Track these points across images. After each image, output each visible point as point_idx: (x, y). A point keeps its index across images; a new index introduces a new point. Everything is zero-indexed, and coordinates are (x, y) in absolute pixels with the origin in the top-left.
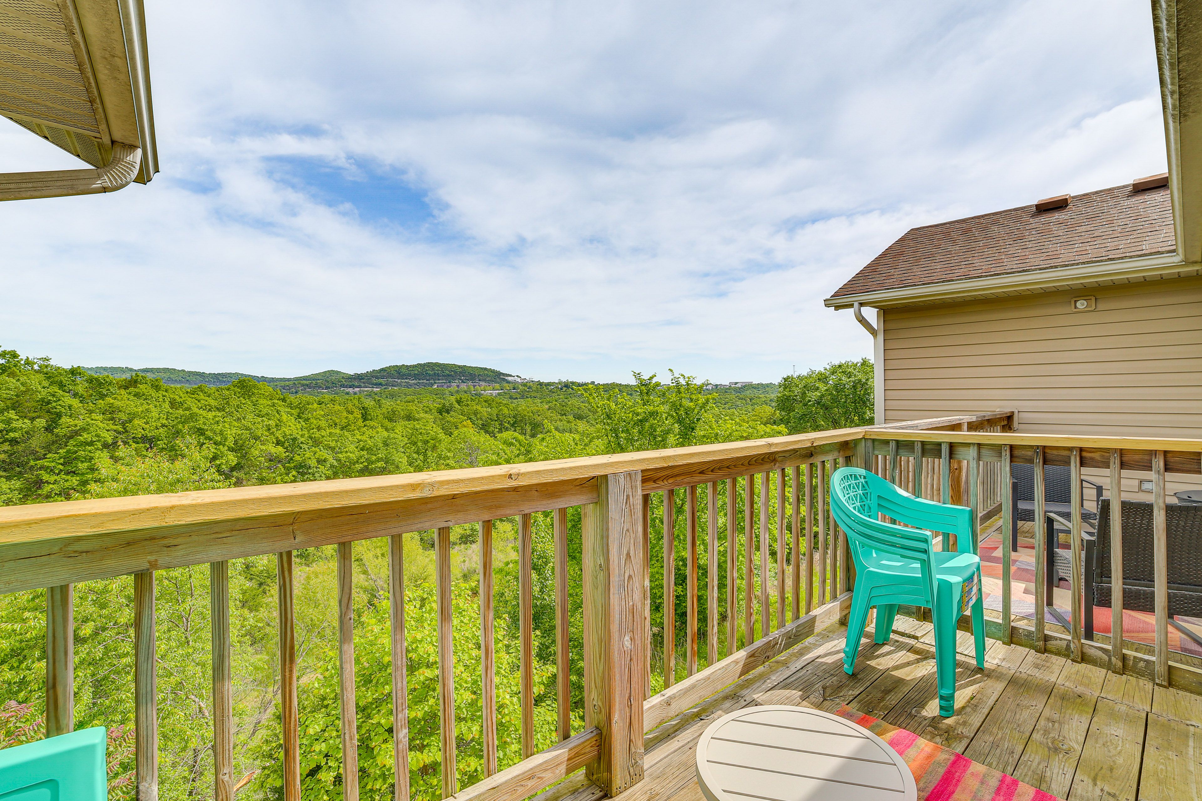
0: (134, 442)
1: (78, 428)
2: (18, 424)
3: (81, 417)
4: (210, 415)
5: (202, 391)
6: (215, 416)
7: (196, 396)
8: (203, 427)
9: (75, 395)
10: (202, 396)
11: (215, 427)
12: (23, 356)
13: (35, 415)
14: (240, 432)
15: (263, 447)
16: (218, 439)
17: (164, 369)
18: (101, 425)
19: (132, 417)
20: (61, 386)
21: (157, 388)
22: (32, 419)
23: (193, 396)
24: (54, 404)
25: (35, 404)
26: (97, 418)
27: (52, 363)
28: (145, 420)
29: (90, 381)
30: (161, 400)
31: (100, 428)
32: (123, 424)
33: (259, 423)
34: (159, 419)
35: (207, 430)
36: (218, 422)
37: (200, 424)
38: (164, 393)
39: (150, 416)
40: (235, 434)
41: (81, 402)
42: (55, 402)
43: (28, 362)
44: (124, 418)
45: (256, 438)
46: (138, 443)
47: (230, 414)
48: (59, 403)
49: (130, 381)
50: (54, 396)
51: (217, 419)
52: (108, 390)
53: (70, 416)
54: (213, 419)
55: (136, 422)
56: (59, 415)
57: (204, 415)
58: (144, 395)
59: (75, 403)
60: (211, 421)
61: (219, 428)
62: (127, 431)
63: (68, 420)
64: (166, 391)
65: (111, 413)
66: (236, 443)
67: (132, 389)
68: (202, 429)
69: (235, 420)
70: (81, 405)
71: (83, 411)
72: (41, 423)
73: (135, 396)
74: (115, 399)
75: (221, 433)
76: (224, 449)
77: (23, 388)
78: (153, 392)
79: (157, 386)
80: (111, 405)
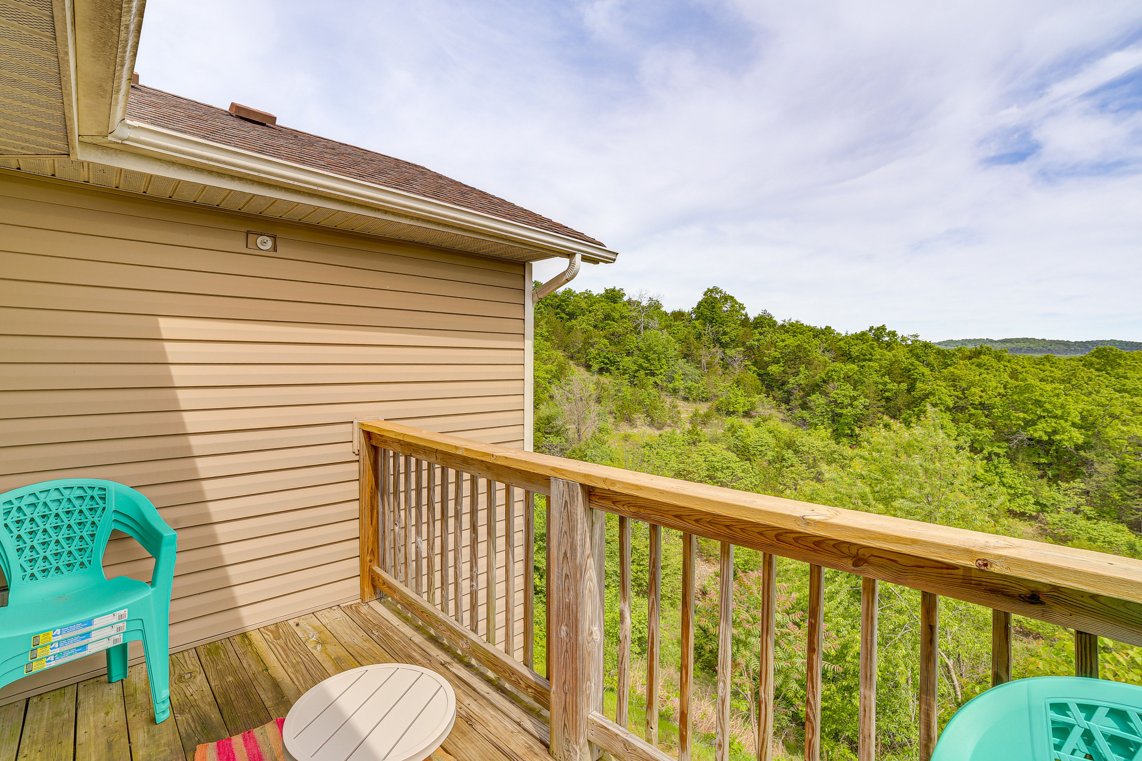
0: (973, 408)
1: (927, 392)
2: (889, 386)
3: (930, 383)
4: (1049, 387)
5: (1049, 362)
6: (1055, 388)
7: (1041, 366)
8: (1040, 398)
9: (928, 365)
10: (1048, 366)
11: (1054, 399)
12: (900, 334)
13: (900, 380)
14: (1090, 408)
15: (1125, 428)
16: (1059, 412)
17: (1023, 339)
18: (944, 390)
19: (972, 384)
20: (918, 357)
21: (999, 358)
22: (899, 383)
23: (1037, 366)
24: (912, 372)
25: (900, 371)
26: (941, 384)
27: (920, 338)
28: (981, 389)
29: (939, 352)
30: (1002, 370)
31: (942, 393)
32: (963, 391)
33: (1117, 399)
34: (996, 388)
35: (1045, 402)
36: (1058, 395)
37: (1036, 395)
38: (1006, 364)
39: (987, 385)
40: (1083, 409)
41: (931, 370)
42: (914, 370)
43: (903, 339)
44: (964, 385)
45: (1113, 416)
46: (977, 409)
47: (1079, 387)
48: (916, 371)
49: (975, 352)
50: (912, 365)
51: (1057, 392)
52: (952, 360)
53: (923, 382)
54: (1052, 392)
55: (973, 389)
56: (915, 380)
57: (1041, 386)
58: (985, 365)
59: (926, 371)
60: (1051, 393)
61: (1060, 401)
62: (966, 398)
63: (921, 385)
64: (1009, 361)
65: (954, 381)
66: (1083, 418)
67: (975, 360)
68: (1040, 401)
69: (1084, 394)
70: (930, 373)
71: (931, 378)
72: (904, 386)
73: (977, 366)
74: (956, 368)
75: (1062, 407)
76: (1067, 425)
77: (894, 359)
78: (994, 362)
79: (999, 357)
80: (953, 374)
